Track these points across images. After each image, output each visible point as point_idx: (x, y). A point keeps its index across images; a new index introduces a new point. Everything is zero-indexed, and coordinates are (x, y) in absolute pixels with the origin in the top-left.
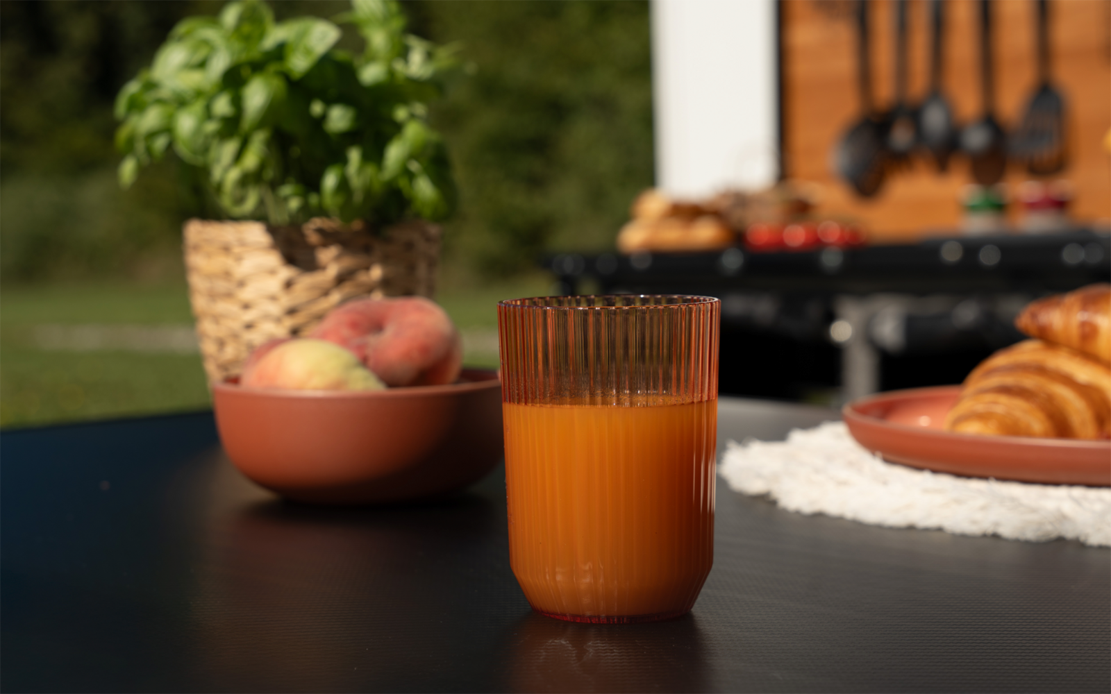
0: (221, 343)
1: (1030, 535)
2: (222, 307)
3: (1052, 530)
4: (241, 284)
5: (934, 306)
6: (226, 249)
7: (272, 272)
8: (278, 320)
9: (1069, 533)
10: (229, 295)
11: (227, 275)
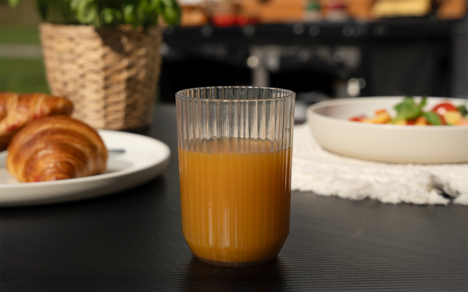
0: (65, 84)
1: (354, 196)
2: (67, 66)
3: (364, 193)
4: (80, 56)
5: (291, 51)
6: (71, 39)
7: (95, 50)
8: (97, 72)
9: (373, 196)
10: (73, 61)
11: (72, 51)
